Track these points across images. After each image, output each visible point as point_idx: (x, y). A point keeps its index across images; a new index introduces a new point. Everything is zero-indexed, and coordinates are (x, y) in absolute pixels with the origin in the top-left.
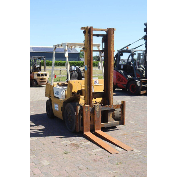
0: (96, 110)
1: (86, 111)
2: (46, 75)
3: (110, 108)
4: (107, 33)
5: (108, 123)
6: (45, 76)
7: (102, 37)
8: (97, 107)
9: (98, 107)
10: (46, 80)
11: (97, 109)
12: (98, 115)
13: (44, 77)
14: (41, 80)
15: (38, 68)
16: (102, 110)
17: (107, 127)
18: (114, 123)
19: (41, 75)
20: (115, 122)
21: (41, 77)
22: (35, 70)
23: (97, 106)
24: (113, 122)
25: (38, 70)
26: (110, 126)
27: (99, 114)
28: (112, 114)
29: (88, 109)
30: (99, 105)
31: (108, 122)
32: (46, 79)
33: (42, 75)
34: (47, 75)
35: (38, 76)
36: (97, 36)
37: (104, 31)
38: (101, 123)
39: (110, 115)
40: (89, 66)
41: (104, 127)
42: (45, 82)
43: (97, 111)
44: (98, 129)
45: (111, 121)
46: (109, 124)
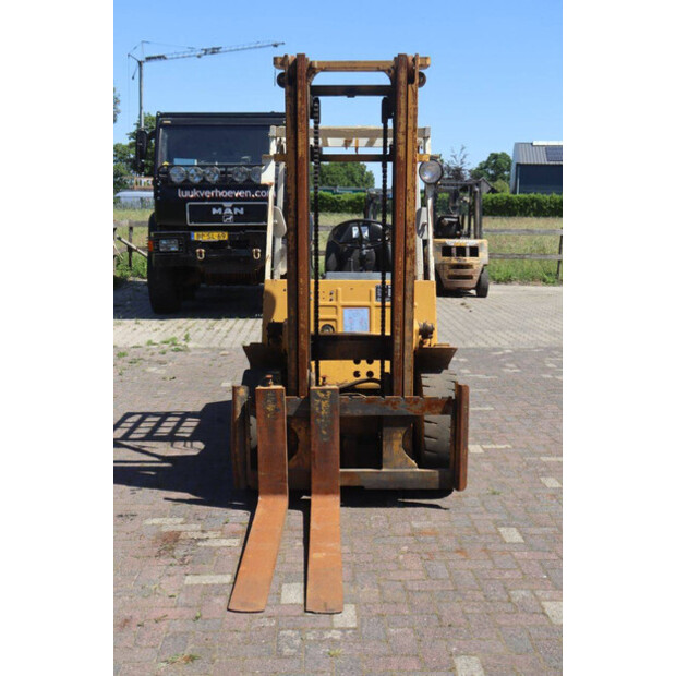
0: (317, 409)
1: (267, 412)
2: (474, 251)
3: (390, 407)
4: (391, 79)
5: (383, 470)
6: (471, 255)
7: (380, 99)
8: (318, 397)
9: (324, 400)
10: (475, 273)
11: (320, 405)
12: (324, 432)
13: (468, 260)
14: (452, 272)
15: (451, 223)
16: (348, 413)
17: (376, 487)
18: (412, 477)
19: (454, 251)
20: (418, 470)
21: (454, 261)
22: (440, 234)
23: (323, 395)
24: (410, 470)
25: (452, 232)
26: (392, 487)
27: (330, 429)
28: (400, 436)
29: (275, 402)
30: (329, 393)
31: (380, 467)
32: (475, 267)
33: (461, 251)
34: (480, 254)
35: (444, 255)
36: (349, 96)
37: (379, 70)
38: (342, 467)
39: (391, 439)
40: (292, 225)
41: (362, 487)
42: (470, 277)
43: (321, 417)
44: (327, 492)
45: (399, 464)
46: (385, 478)
